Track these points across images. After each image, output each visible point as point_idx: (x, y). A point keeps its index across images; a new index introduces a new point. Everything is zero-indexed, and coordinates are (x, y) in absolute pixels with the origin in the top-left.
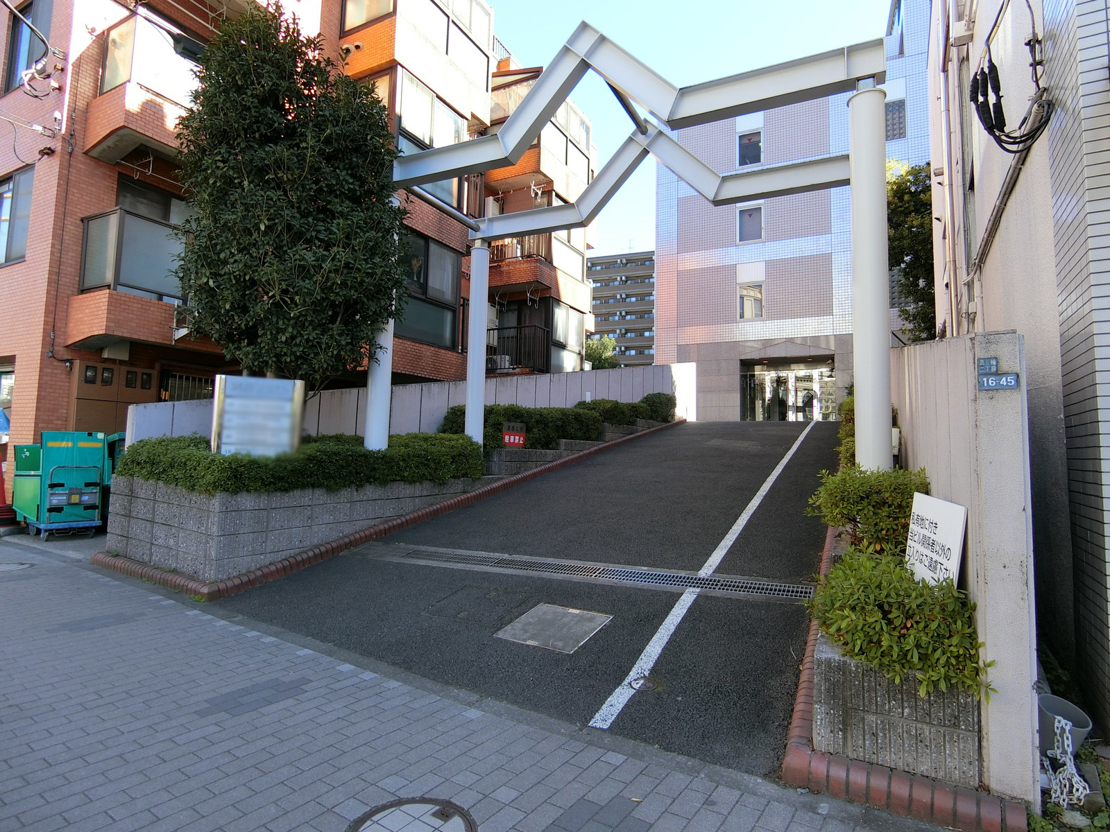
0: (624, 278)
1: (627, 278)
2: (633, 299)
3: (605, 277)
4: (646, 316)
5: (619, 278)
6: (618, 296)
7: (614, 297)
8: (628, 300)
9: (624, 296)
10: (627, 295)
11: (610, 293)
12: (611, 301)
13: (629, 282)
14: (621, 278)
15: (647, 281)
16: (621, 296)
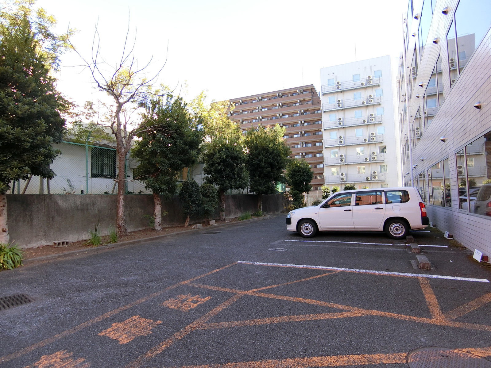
0: (281, 104)
1: (282, 104)
2: (287, 116)
3: (270, 104)
4: (295, 126)
5: (278, 105)
6: (278, 115)
7: (276, 116)
8: (284, 117)
9: (281, 115)
10: (283, 114)
11: (273, 114)
12: (274, 118)
13: (284, 106)
14: (279, 104)
15: (294, 105)
16: (280, 115)
